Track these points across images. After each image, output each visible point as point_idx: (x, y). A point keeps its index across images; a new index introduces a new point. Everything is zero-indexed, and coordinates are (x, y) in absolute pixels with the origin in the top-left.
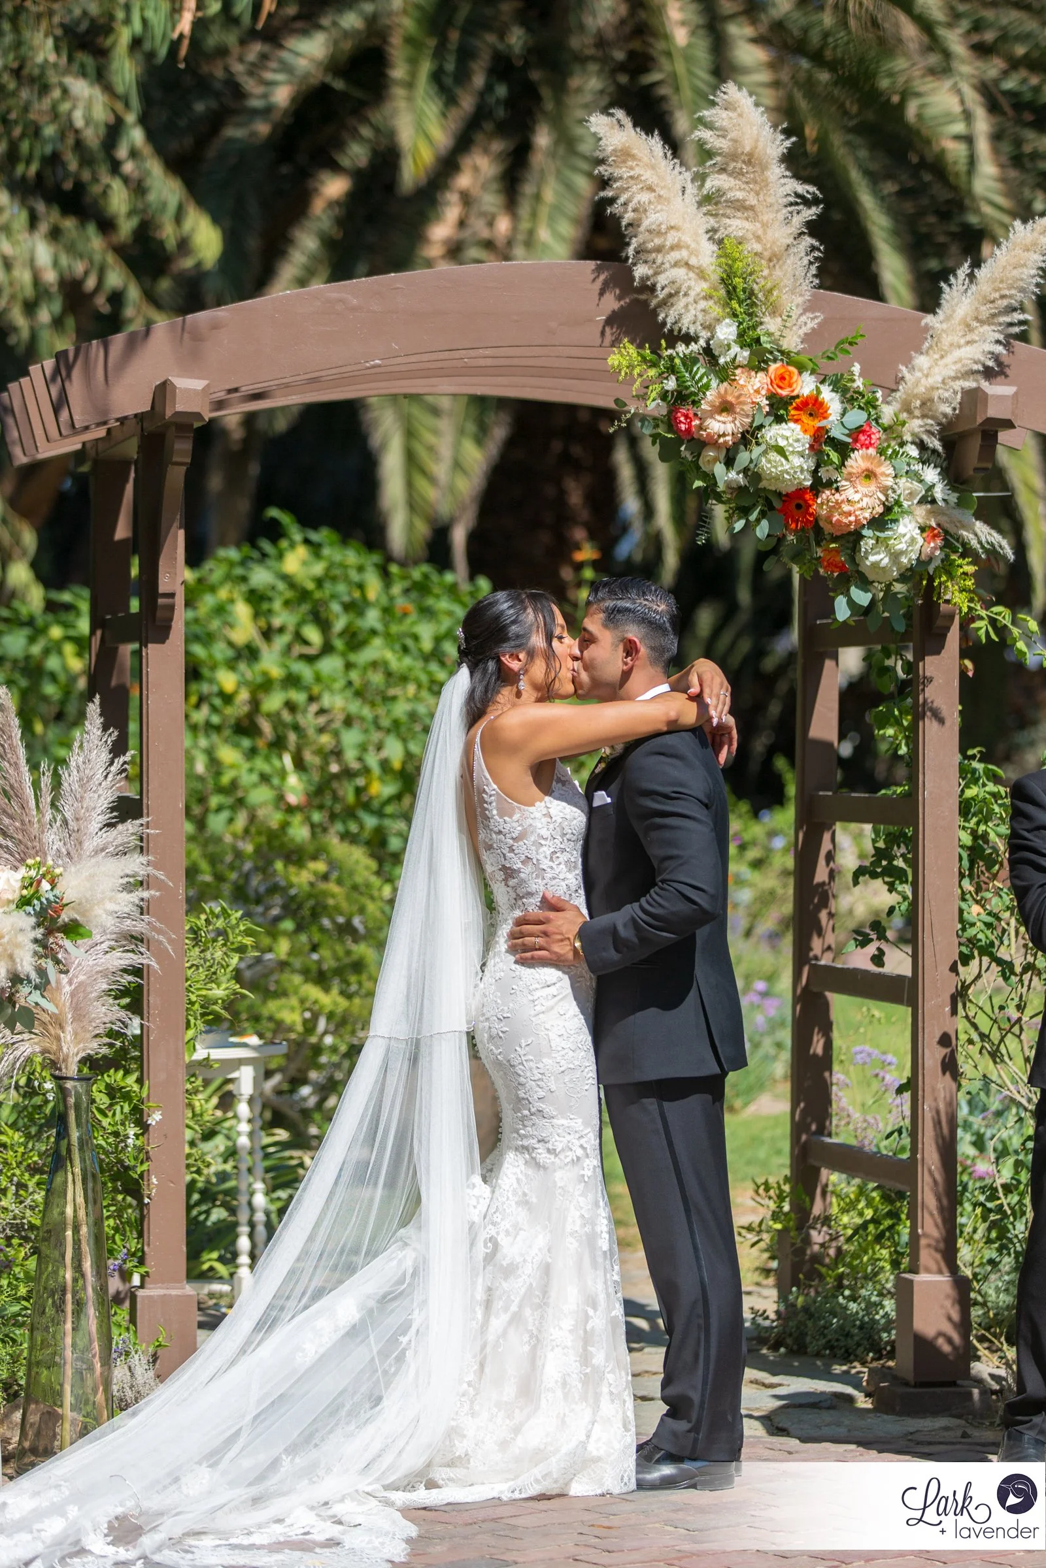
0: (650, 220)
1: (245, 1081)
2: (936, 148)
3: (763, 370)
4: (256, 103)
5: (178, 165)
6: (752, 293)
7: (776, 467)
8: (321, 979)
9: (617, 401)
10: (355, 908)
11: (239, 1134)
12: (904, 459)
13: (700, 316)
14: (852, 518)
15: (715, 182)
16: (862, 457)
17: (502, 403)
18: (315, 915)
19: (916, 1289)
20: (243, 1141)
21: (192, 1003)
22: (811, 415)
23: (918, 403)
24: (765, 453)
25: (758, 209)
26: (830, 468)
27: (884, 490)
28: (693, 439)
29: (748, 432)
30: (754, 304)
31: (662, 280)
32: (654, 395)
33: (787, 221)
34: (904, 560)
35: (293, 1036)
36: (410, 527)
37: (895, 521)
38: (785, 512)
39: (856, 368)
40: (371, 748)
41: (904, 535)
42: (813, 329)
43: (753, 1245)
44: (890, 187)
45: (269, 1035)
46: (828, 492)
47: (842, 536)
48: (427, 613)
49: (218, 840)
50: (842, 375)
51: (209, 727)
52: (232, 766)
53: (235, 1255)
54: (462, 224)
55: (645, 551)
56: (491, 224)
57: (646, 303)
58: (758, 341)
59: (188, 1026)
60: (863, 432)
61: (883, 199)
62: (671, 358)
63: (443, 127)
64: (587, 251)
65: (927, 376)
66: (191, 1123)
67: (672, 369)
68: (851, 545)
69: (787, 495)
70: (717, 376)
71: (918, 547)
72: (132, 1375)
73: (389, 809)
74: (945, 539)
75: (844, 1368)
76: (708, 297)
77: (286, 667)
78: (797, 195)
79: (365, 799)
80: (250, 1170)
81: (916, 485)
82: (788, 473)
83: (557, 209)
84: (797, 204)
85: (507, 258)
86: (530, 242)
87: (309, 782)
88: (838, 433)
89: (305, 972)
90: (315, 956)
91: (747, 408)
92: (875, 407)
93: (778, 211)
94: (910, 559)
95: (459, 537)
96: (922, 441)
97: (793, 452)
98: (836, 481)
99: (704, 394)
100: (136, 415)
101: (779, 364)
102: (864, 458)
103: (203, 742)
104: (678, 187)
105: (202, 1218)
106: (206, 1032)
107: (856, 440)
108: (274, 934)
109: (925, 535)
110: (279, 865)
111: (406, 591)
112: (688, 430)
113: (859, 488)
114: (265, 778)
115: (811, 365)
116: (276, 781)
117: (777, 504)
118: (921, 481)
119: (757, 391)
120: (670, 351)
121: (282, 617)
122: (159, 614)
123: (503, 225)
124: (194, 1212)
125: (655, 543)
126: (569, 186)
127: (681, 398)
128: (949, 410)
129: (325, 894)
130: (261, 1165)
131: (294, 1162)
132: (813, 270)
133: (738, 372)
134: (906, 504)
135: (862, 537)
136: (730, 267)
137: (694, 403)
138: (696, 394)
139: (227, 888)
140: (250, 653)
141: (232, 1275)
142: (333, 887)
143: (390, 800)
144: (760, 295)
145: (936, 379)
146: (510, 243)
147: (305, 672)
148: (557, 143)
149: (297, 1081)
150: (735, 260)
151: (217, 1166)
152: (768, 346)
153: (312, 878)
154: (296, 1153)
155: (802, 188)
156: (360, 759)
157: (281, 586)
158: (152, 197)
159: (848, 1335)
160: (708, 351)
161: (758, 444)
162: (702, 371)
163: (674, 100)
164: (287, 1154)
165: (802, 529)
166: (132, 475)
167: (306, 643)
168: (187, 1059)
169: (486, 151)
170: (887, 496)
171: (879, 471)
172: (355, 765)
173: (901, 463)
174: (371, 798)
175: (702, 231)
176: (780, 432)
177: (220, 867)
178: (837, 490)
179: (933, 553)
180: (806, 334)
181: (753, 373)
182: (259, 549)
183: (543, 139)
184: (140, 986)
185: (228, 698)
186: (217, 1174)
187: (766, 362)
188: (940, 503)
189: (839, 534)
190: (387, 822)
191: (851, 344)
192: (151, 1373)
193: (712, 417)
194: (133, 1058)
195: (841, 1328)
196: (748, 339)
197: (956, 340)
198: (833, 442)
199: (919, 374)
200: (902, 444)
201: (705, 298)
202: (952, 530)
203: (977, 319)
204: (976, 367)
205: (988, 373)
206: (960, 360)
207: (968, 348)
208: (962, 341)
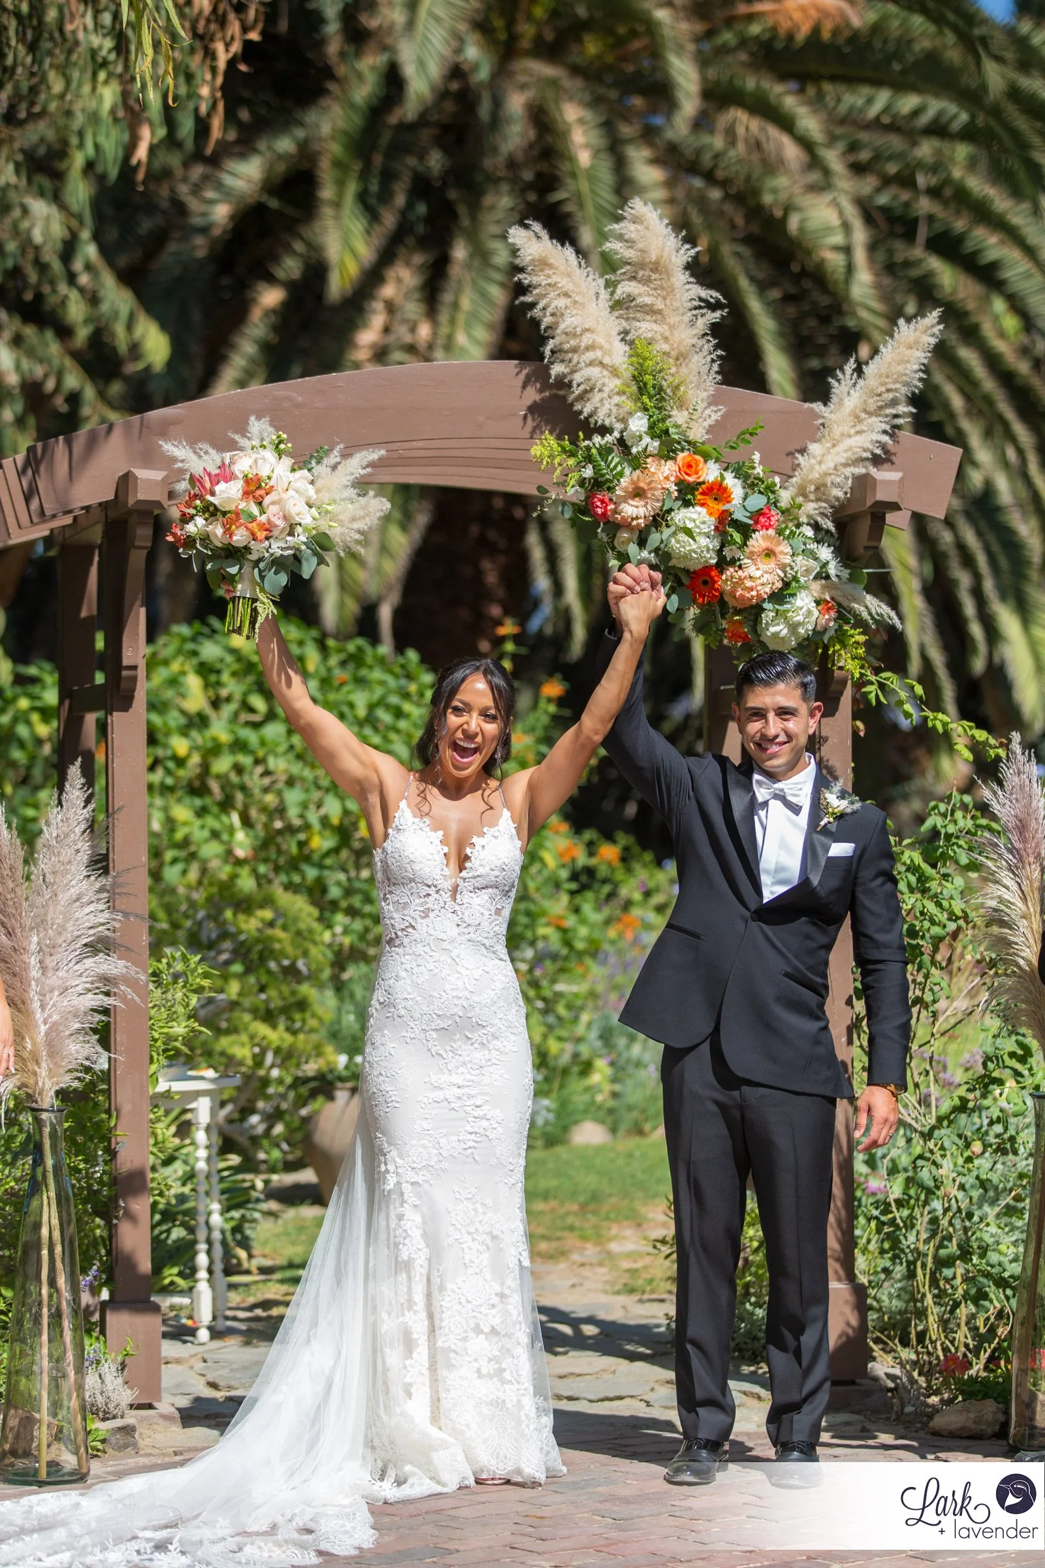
0: (568, 323)
1: (203, 1110)
2: (815, 258)
3: (672, 458)
4: (196, 221)
5: (129, 278)
6: (661, 389)
7: (684, 547)
8: (269, 1017)
9: (539, 488)
10: (299, 952)
11: (197, 1159)
12: (801, 539)
13: (614, 410)
14: (754, 593)
15: (626, 288)
16: (763, 537)
17: (426, 491)
18: (263, 958)
20: (202, 1165)
21: (156, 1040)
22: (716, 499)
23: (813, 488)
24: (674, 534)
25: (665, 312)
26: (734, 547)
27: (783, 567)
28: (609, 521)
29: (658, 515)
30: (662, 399)
31: (578, 378)
32: (572, 482)
33: (692, 323)
34: (802, 631)
35: (243, 1069)
36: (341, 605)
37: (793, 595)
38: (692, 587)
39: (757, 457)
40: (312, 807)
41: (801, 608)
42: (717, 421)
43: (667, 1257)
44: (775, 294)
45: (221, 1068)
46: (731, 570)
47: (745, 609)
48: (360, 682)
49: (172, 891)
50: (744, 463)
51: (166, 790)
52: (185, 824)
53: (194, 1270)
54: (387, 330)
55: (555, 624)
56: (413, 330)
57: (564, 398)
58: (666, 432)
59: (152, 1061)
60: (764, 514)
61: (768, 304)
62: (588, 448)
63: (367, 243)
64: (501, 352)
65: (820, 463)
66: (155, 1150)
67: (589, 459)
68: (753, 617)
69: (695, 572)
70: (630, 465)
71: (814, 619)
72: (103, 1382)
73: (328, 862)
74: (838, 612)
75: (752, 1368)
76: (621, 393)
77: (233, 732)
78: (701, 299)
79: (306, 851)
80: (207, 1194)
81: (812, 563)
82: (695, 552)
83: (473, 316)
84: (700, 307)
85: (427, 360)
86: (449, 346)
87: (256, 837)
88: (740, 515)
89: (254, 1011)
90: (263, 996)
91: (658, 493)
92: (773, 492)
93: (683, 314)
94: (807, 630)
95: (385, 614)
96: (816, 523)
97: (699, 533)
98: (739, 560)
99: (618, 480)
100: (100, 504)
101: (686, 453)
103: (159, 801)
104: (592, 292)
105: (164, 1236)
106: (169, 1066)
107: (757, 522)
108: (225, 977)
109: (820, 608)
110: (228, 914)
111: (343, 664)
112: (604, 514)
113: (760, 565)
114: (215, 835)
115: (715, 454)
116: (225, 837)
117: (686, 580)
118: (816, 559)
119: (667, 478)
120: (587, 443)
121: (231, 687)
122: (123, 685)
123: (424, 331)
124: (156, 1232)
125: (564, 617)
126: (484, 295)
127: (598, 484)
128: (840, 494)
129: (272, 939)
130: (217, 1187)
131: (247, 1185)
132: (716, 367)
133: (649, 460)
134: (802, 580)
135: (763, 610)
136: (641, 365)
137: (609, 489)
138: (611, 481)
139: (181, 934)
140: (199, 721)
141: (191, 1289)
142: (278, 933)
143: (329, 853)
144: (668, 391)
145: (829, 464)
146: (431, 347)
147: (251, 736)
148: (471, 256)
149: (246, 1111)
150: (645, 359)
151: (177, 1189)
152: (676, 437)
153: (260, 925)
154: (248, 1177)
155: (705, 293)
156: (302, 816)
157: (229, 659)
158: (105, 307)
159: (755, 1338)
160: (621, 442)
161: (668, 526)
162: (616, 460)
163: (579, 215)
164: (240, 1177)
165: (709, 603)
166: (96, 558)
167: (252, 710)
168: (151, 1092)
169: (408, 264)
170: (785, 573)
171: (778, 549)
172: (297, 822)
173: (798, 542)
174: (312, 851)
175: (614, 332)
176: (688, 515)
177: (175, 916)
178: (740, 567)
179: (827, 624)
180: (710, 426)
181: (663, 462)
182: (209, 625)
183: (460, 252)
184: (108, 1024)
185: (180, 762)
186: (176, 1196)
187: (674, 451)
188: (834, 579)
189: (742, 607)
190: (326, 873)
191: (751, 434)
192: (120, 1380)
193: (626, 502)
194: (101, 1091)
195: (748, 1332)
196: (658, 431)
197: (846, 429)
198: (736, 524)
199: (813, 461)
200: (798, 526)
201: (618, 394)
202: (845, 603)
203: (865, 411)
204: (865, 455)
205: (876, 460)
206: (851, 449)
207: (858, 438)
208: (852, 431)
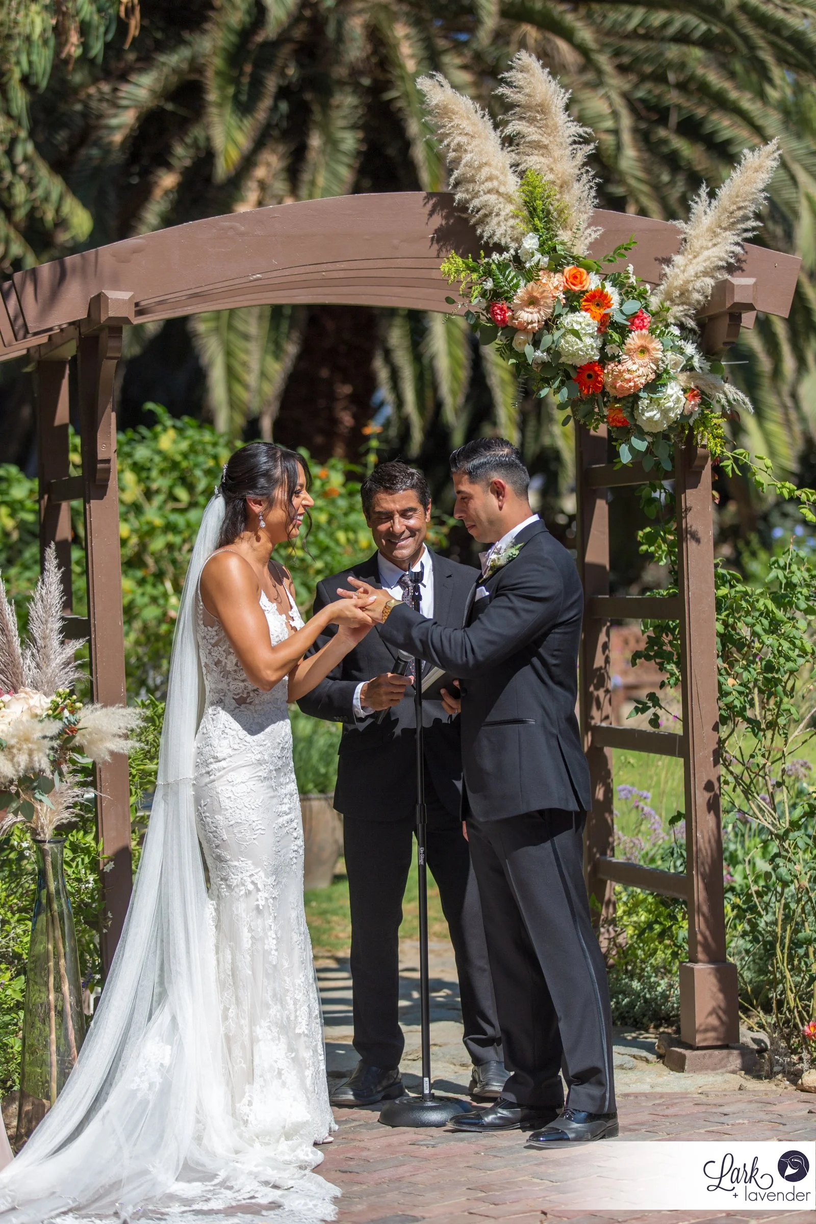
0: (469, 157)
3: (559, 271)
6: (549, 213)
7: (572, 346)
9: (447, 300)
12: (669, 337)
13: (510, 231)
14: (632, 384)
15: (514, 127)
16: (638, 336)
19: (696, 974)
21: (133, 776)
22: (598, 305)
23: (678, 293)
24: (564, 335)
25: (550, 147)
26: (614, 345)
27: (656, 361)
28: (507, 326)
29: (549, 319)
30: (550, 221)
31: (478, 203)
32: (476, 294)
33: (573, 156)
34: (672, 415)
36: (231, 420)
37: (664, 385)
38: (579, 381)
39: (631, 268)
41: (672, 396)
42: (596, 239)
46: (613, 365)
47: (624, 398)
50: (619, 274)
54: (260, 203)
57: (466, 221)
58: (554, 249)
59: (131, 794)
60: (638, 317)
62: (488, 264)
63: (245, 134)
65: (684, 271)
67: (488, 273)
68: (630, 405)
69: (581, 368)
70: (524, 278)
71: (682, 404)
74: (702, 398)
75: (634, 1035)
76: (515, 216)
77: (164, 517)
78: (578, 135)
81: (679, 357)
82: (582, 351)
84: (580, 143)
88: (619, 318)
91: (549, 301)
92: (645, 298)
93: (565, 149)
94: (676, 414)
95: (267, 424)
96: (682, 322)
97: (585, 334)
98: (618, 356)
99: (515, 291)
100: (74, 322)
101: (571, 267)
102: (639, 337)
107: (633, 324)
109: (687, 395)
112: (503, 320)
113: (636, 360)
115: (595, 267)
117: (573, 375)
118: (682, 354)
119: (556, 288)
120: (486, 260)
121: (160, 483)
122: (98, 476)
126: (335, 174)
127: (496, 296)
128: (702, 298)
132: (593, 193)
133: (541, 273)
134: (672, 371)
135: (639, 398)
136: (532, 192)
137: (507, 299)
138: (508, 292)
140: (137, 508)
144: (555, 214)
145: (691, 272)
147: (179, 520)
148: (325, 144)
150: (535, 188)
152: (562, 253)
155: (581, 130)
157: (157, 459)
158: (40, 191)
159: (635, 1008)
160: (516, 258)
161: (558, 329)
162: (513, 274)
165: (592, 394)
166: (67, 373)
167: (176, 499)
168: (132, 819)
169: (274, 151)
170: (658, 366)
171: (651, 346)
173: (667, 339)
175: (507, 165)
176: (575, 319)
178: (619, 362)
179: (693, 409)
180: (591, 243)
181: (552, 274)
182: (140, 433)
183: (315, 141)
185: (124, 542)
187: (561, 265)
188: (698, 370)
189: (621, 396)
191: (626, 249)
193: (522, 309)
194: (90, 820)
195: (629, 1003)
196: (547, 248)
197: (705, 244)
198: (616, 326)
199: (677, 270)
200: (667, 326)
201: (512, 217)
202: (708, 391)
203: (720, 227)
204: (721, 263)
205: (730, 269)
206: (709, 258)
207: (715, 249)
208: (710, 244)
